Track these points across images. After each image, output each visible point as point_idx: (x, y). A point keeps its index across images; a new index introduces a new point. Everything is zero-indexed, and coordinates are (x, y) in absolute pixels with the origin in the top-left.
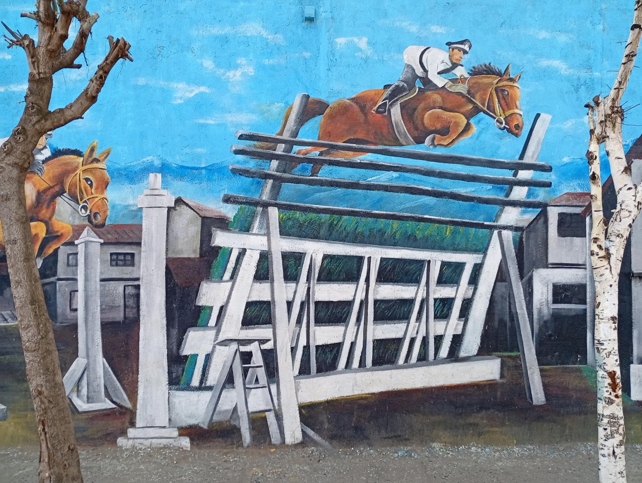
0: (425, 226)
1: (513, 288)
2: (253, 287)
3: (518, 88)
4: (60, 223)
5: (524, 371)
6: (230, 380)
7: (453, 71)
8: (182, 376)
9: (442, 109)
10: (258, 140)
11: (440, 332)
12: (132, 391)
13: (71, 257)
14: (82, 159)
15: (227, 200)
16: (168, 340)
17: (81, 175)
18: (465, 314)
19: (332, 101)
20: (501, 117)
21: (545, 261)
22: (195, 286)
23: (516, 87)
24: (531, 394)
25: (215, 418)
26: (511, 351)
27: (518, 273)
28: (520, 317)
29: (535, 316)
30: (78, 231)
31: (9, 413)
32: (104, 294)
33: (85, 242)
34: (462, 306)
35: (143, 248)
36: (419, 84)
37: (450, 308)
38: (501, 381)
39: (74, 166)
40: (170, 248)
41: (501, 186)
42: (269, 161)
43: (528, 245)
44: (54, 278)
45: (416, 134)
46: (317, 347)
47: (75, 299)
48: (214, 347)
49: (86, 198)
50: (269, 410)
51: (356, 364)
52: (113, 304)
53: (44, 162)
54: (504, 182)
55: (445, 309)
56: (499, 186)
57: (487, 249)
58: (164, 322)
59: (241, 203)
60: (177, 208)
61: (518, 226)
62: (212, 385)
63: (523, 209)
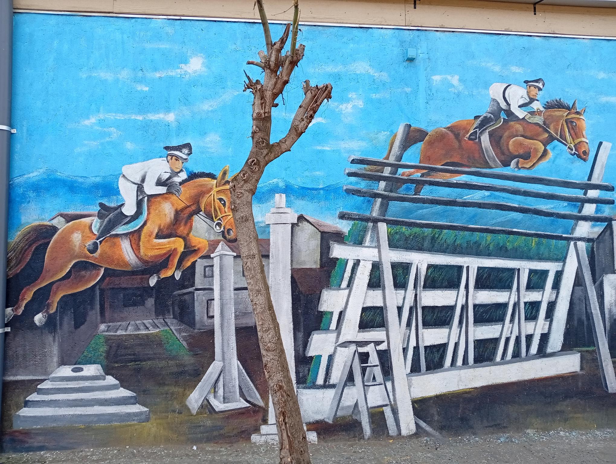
0: (514, 238)
1: (588, 290)
2: (367, 294)
3: (584, 120)
4: (197, 238)
5: (600, 364)
6: (350, 378)
7: (531, 105)
8: (308, 375)
9: (523, 137)
10: (368, 164)
11: (530, 332)
12: (263, 391)
13: (207, 269)
14: (215, 181)
15: (342, 216)
16: (295, 342)
17: (215, 195)
18: (550, 315)
19: (430, 130)
20: (571, 145)
21: (612, 268)
22: (317, 294)
23: (582, 119)
24: (607, 383)
25: (339, 414)
26: (589, 346)
27: (591, 278)
28: (594, 316)
29: (607, 316)
30: (213, 246)
31: (151, 415)
32: (238, 301)
33: (219, 255)
34: (547, 308)
35: (271, 260)
36: (503, 116)
37: (538, 311)
38: (581, 373)
39: (208, 187)
40: (295, 260)
41: (575, 203)
42: (377, 182)
43: (598, 254)
44: (192, 288)
45: (503, 158)
46: (426, 348)
47: (212, 306)
48: (336, 348)
49: (220, 216)
50: (386, 405)
51: (460, 362)
52: (246, 310)
53: (181, 183)
54: (577, 200)
55: (534, 311)
56: (573, 203)
57: (565, 258)
58: (291, 326)
59: (354, 219)
60: (300, 224)
61: (589, 237)
62: (335, 383)
63: (593, 223)
